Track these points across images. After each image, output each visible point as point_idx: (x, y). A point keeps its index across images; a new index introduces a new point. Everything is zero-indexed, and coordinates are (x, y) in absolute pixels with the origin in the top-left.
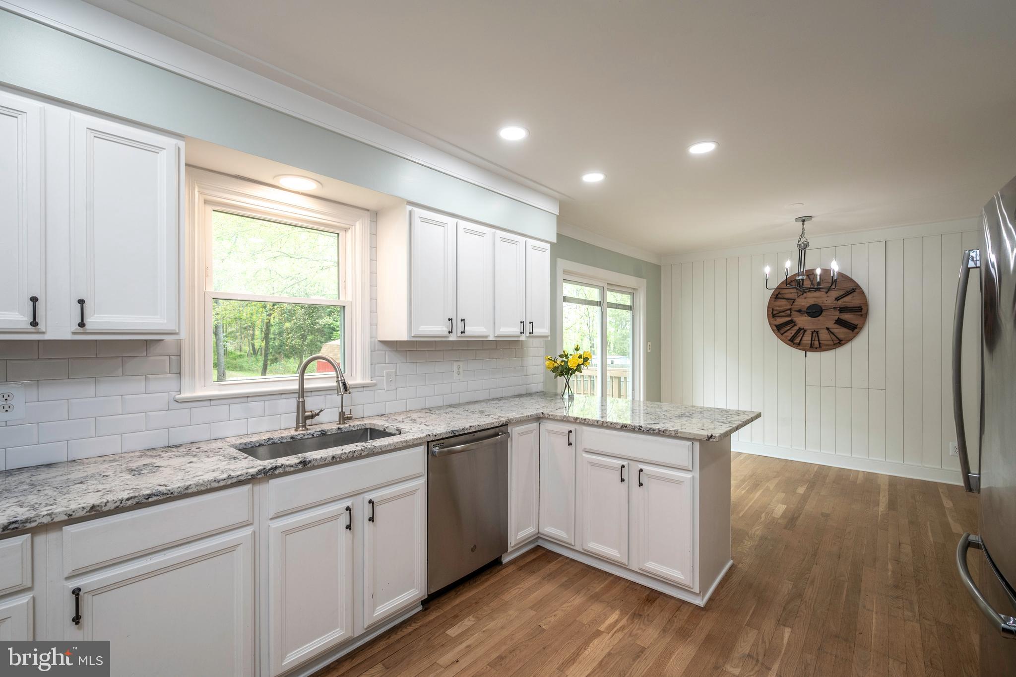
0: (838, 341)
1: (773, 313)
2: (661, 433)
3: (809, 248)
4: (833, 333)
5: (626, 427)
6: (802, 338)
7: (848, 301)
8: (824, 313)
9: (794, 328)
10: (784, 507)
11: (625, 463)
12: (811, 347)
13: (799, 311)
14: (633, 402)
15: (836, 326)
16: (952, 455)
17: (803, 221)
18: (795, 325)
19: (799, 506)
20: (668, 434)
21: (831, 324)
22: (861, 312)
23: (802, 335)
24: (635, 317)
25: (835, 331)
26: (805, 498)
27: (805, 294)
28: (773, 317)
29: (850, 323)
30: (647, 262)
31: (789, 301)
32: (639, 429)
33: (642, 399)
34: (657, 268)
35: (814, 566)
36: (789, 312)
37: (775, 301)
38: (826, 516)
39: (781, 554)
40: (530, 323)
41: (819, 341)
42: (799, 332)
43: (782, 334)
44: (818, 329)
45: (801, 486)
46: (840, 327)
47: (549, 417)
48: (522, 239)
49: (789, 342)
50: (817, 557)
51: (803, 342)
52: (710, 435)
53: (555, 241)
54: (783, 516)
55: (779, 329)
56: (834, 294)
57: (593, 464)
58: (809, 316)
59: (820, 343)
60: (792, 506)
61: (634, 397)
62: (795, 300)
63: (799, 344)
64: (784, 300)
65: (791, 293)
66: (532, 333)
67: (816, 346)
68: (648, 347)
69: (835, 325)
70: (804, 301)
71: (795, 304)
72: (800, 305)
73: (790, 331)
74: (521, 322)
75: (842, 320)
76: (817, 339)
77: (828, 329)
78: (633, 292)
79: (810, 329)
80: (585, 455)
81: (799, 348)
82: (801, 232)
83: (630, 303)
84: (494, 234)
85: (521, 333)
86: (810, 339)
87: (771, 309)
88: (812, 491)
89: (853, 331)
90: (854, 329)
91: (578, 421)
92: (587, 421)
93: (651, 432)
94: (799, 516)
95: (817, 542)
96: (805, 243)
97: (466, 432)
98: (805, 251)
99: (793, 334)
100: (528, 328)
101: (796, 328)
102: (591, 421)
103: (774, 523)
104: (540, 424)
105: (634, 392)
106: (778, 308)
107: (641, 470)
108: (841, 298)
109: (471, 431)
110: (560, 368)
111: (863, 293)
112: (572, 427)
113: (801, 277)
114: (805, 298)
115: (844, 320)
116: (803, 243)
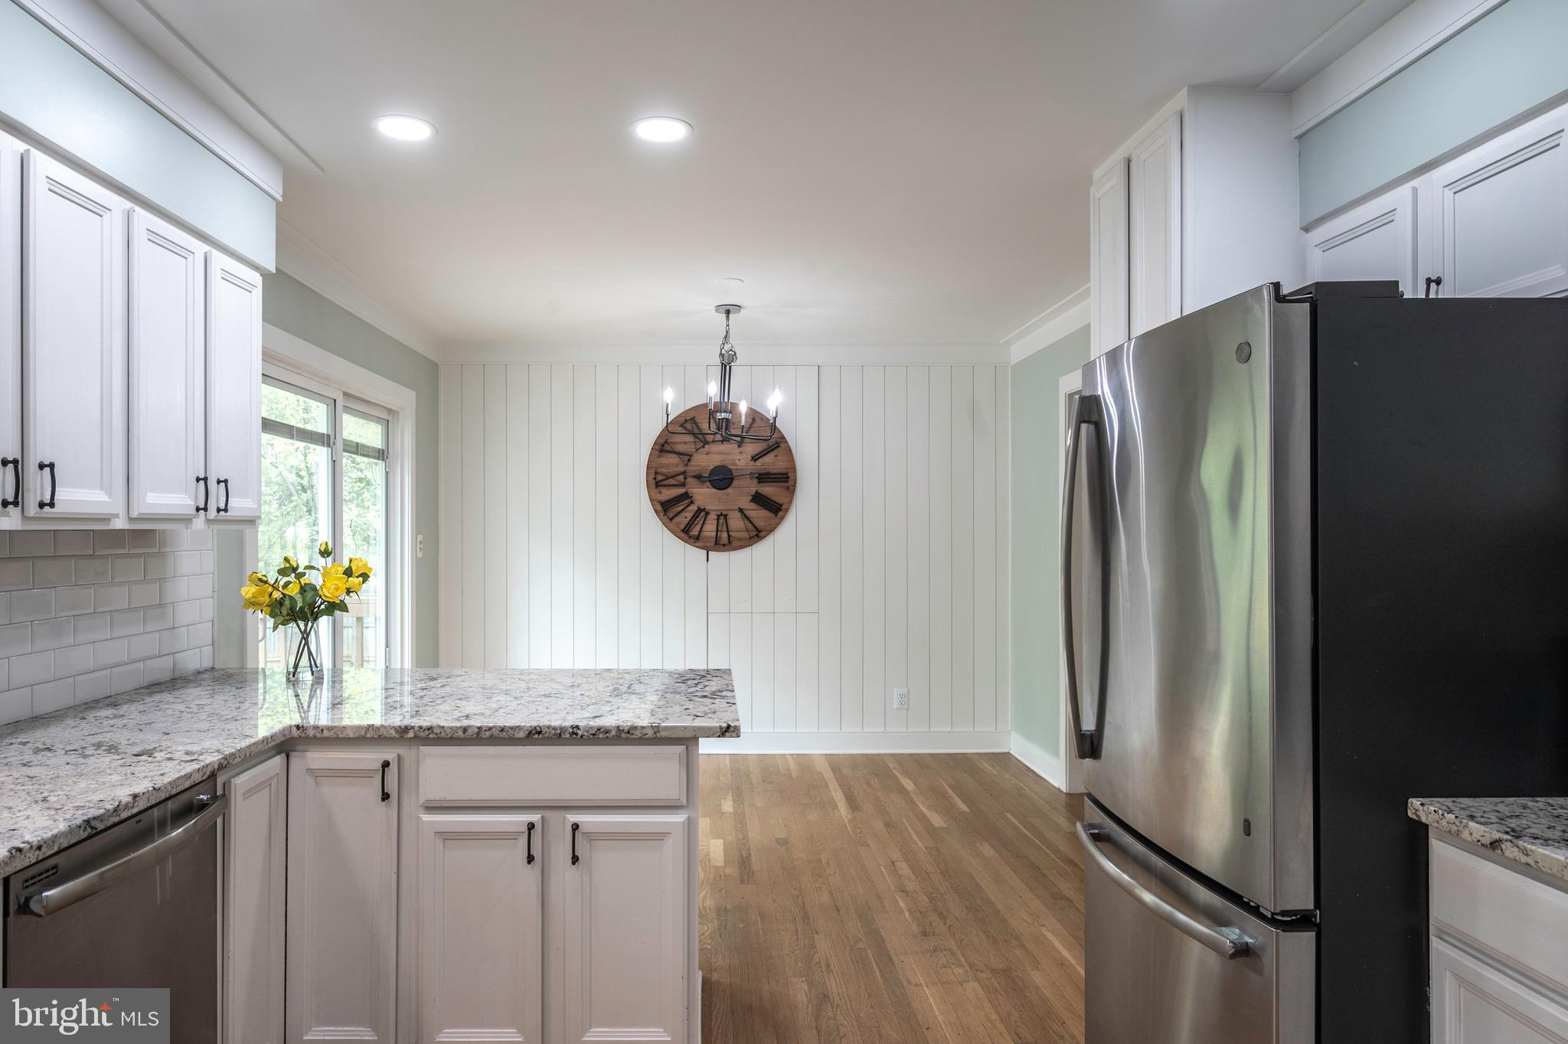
0: (756, 533)
1: (657, 480)
2: (623, 735)
3: (738, 362)
4: (748, 518)
5: (539, 733)
6: (702, 527)
7: (770, 462)
8: (735, 483)
9: (690, 508)
10: (720, 843)
11: (535, 817)
12: (716, 543)
13: (699, 477)
14: (386, 673)
15: (753, 506)
16: (897, 709)
17: (728, 312)
18: (692, 502)
19: (741, 836)
20: (639, 735)
21: (745, 503)
22: (787, 482)
23: (702, 522)
24: (391, 475)
25: (751, 514)
26: (740, 819)
27: (707, 446)
28: (656, 487)
29: (771, 500)
30: (416, 352)
31: (681, 457)
32: (573, 733)
33: (408, 665)
34: (432, 369)
35: (816, 936)
36: (681, 478)
37: (659, 456)
38: (783, 842)
39: (761, 932)
40: (219, 482)
41: (728, 532)
42: (698, 517)
43: (671, 519)
44: (726, 510)
45: (725, 798)
46: (757, 507)
47: (318, 735)
48: (200, 248)
49: (682, 535)
50: (811, 920)
51: (705, 534)
52: (725, 725)
53: (272, 267)
54: (727, 861)
55: (666, 509)
56: (751, 449)
57: (448, 837)
58: (714, 487)
59: (729, 536)
60: (730, 838)
61: (389, 662)
62: (691, 456)
63: (698, 538)
64: (674, 456)
65: (684, 442)
66: (226, 510)
67: (724, 542)
68: (418, 546)
69: (752, 503)
70: (708, 459)
71: (693, 463)
72: (699, 466)
73: (684, 514)
74: (198, 480)
75: (761, 495)
76: (725, 529)
77: (741, 510)
78: (387, 418)
79: (715, 510)
80: (427, 818)
81: (697, 544)
82: (725, 332)
83: (380, 442)
84: (128, 216)
85: (198, 509)
86: (715, 528)
87: (653, 471)
88: (742, 803)
89: (776, 515)
90: (777, 510)
91: (411, 734)
92: (437, 731)
93: (601, 736)
94: (750, 855)
95: (796, 893)
96: (731, 352)
97: (124, 815)
98: (730, 367)
99: (688, 519)
100: (217, 498)
101: (693, 508)
102: (448, 731)
103: (722, 878)
104: (288, 756)
105: (389, 651)
106: (664, 471)
107: (575, 827)
108: (759, 458)
109: (135, 810)
110: (287, 602)
111: (790, 450)
112: (390, 754)
113: (723, 415)
114: (708, 454)
115: (763, 496)
116: (727, 352)
